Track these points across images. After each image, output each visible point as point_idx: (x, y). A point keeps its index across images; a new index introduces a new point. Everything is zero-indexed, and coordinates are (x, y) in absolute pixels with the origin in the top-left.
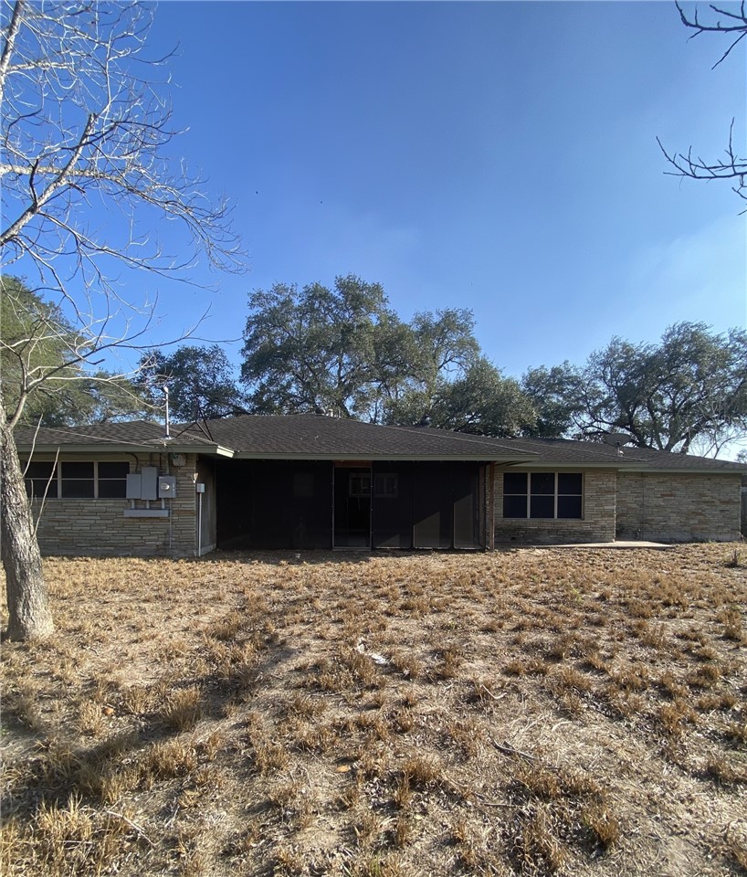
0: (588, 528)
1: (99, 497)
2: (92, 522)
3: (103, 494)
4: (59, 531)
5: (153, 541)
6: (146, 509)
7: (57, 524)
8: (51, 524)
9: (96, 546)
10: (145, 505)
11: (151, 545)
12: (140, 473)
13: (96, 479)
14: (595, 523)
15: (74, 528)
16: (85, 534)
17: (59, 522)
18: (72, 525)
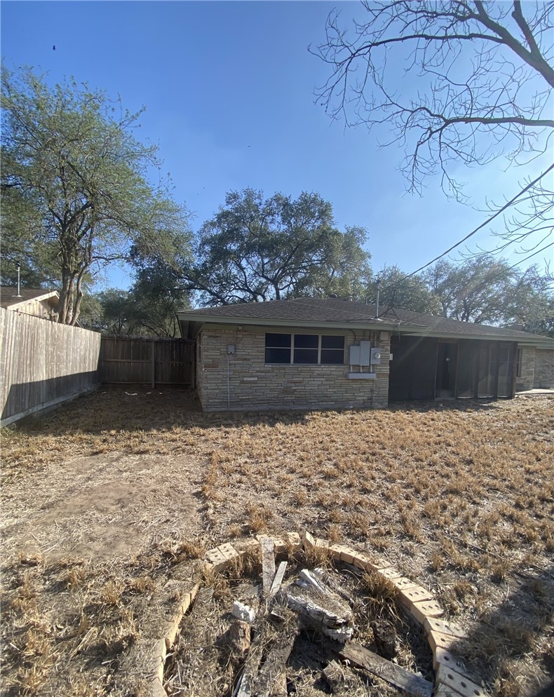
0: (522, 382)
1: (321, 363)
2: (320, 383)
3: (324, 361)
4: (295, 390)
5: (362, 397)
6: (359, 372)
7: (293, 385)
8: (289, 385)
9: (322, 401)
10: (360, 369)
11: (359, 400)
12: (359, 345)
13: (320, 349)
14: (525, 379)
15: (307, 388)
16: (314, 393)
17: (294, 383)
18: (305, 386)
